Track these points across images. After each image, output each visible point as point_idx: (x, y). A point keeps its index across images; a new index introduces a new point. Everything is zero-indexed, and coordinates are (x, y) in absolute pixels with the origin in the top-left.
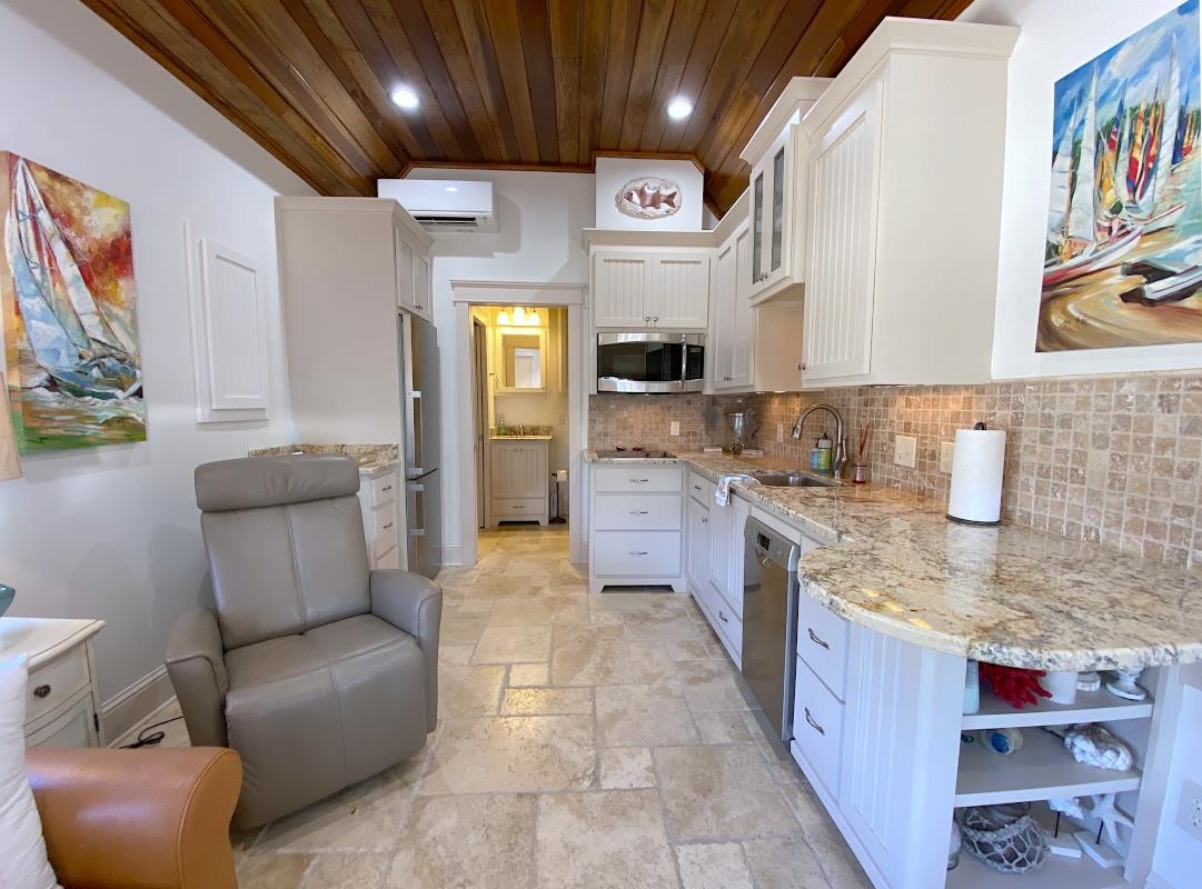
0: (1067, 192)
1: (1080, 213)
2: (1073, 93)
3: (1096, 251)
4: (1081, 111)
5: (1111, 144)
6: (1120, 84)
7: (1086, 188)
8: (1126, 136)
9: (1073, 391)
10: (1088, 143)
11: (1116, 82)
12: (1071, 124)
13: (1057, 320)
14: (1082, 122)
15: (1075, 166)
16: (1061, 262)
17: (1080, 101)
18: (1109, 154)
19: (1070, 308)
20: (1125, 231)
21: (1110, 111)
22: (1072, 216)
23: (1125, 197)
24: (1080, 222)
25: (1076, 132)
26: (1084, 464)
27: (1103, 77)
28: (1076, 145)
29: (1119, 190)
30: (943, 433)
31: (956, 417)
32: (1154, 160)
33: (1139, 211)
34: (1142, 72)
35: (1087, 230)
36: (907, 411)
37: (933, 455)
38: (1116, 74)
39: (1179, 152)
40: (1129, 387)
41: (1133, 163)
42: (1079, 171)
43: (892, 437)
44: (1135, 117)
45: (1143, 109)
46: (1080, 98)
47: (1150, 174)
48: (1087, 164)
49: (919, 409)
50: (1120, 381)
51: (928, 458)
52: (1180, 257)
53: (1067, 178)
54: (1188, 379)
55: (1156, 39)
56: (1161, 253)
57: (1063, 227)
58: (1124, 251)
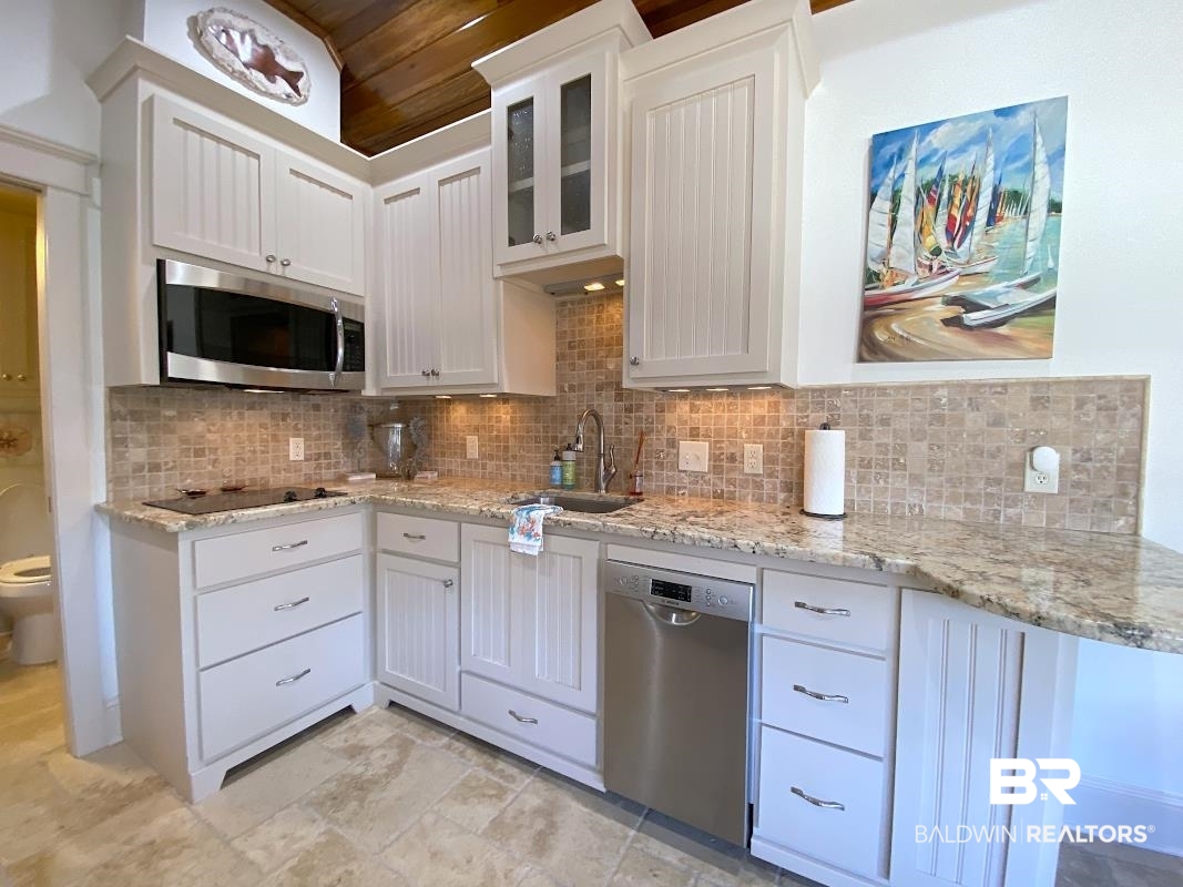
0: (887, 230)
1: (901, 250)
2: (893, 148)
3: (917, 283)
4: (901, 165)
5: (931, 200)
6: (940, 153)
7: (906, 231)
8: (945, 196)
9: (890, 395)
10: (908, 194)
11: (936, 151)
12: (891, 174)
14: (903, 175)
15: (895, 210)
16: (883, 287)
17: (900, 158)
18: (929, 208)
20: (943, 271)
21: (930, 173)
22: (893, 250)
23: (944, 243)
24: (900, 257)
25: (895, 182)
26: (904, 454)
27: (923, 144)
28: (896, 194)
29: (938, 236)
30: (744, 435)
31: (760, 420)
32: (972, 220)
33: (956, 256)
34: (962, 150)
35: (908, 264)
36: (693, 415)
37: (732, 458)
38: (936, 144)
39: (992, 218)
40: (942, 392)
41: (951, 218)
42: (900, 216)
43: (673, 444)
44: (953, 183)
45: (961, 178)
46: (901, 154)
47: (967, 230)
48: (906, 211)
49: (710, 414)
50: (934, 387)
51: (725, 461)
52: (993, 296)
53: (886, 219)
54: (992, 386)
55: (975, 128)
56: (975, 292)
57: (884, 259)
58: (944, 286)
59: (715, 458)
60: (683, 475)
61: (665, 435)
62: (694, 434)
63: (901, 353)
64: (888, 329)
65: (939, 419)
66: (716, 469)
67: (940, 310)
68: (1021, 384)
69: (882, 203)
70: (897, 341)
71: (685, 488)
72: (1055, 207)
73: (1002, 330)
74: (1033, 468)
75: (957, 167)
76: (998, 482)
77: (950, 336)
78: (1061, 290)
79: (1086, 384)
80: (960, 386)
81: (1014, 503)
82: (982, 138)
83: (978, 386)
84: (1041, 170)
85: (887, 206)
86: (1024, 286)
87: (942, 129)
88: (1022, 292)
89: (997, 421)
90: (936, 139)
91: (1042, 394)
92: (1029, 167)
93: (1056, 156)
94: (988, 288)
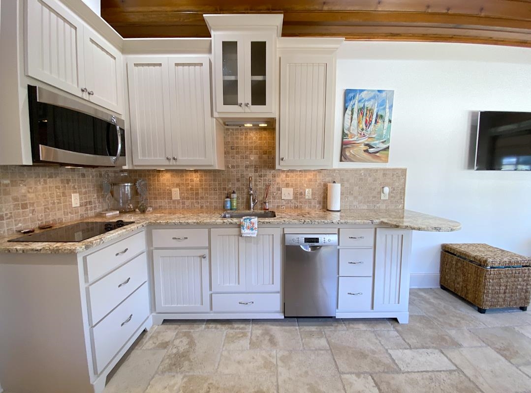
0: (350, 121)
1: (353, 128)
2: (351, 95)
3: (357, 138)
4: (354, 101)
5: (362, 113)
6: (364, 99)
7: (355, 122)
8: (365, 113)
9: (348, 172)
10: (356, 110)
12: (351, 103)
13: (347, 154)
14: (354, 104)
15: (352, 114)
16: (348, 139)
17: (354, 98)
18: (361, 116)
20: (364, 135)
21: (362, 106)
22: (352, 127)
23: (364, 127)
24: (353, 130)
25: (352, 106)
26: (352, 191)
27: (360, 95)
28: (352, 110)
29: (363, 125)
30: (305, 186)
31: (310, 180)
32: (371, 121)
33: (368, 132)
34: (369, 100)
35: (355, 132)
36: (287, 179)
37: (301, 194)
38: (363, 96)
39: (376, 122)
40: (362, 172)
41: (366, 120)
42: (353, 117)
43: (279, 189)
44: (367, 110)
45: (369, 108)
46: (354, 97)
47: (370, 124)
48: (355, 116)
49: (293, 178)
50: (360, 170)
51: (298, 195)
52: (375, 144)
53: (350, 117)
54: (374, 170)
55: (373, 94)
56: (372, 143)
57: (349, 130)
58: (364, 140)
59: (295, 194)
60: (283, 201)
61: (276, 186)
62: (287, 185)
63: (353, 159)
64: (350, 152)
65: (361, 179)
66: (295, 198)
67: (363, 147)
68: (381, 169)
69: (349, 112)
70: (352, 156)
71: (284, 206)
72: (390, 121)
73: (378, 154)
74: (383, 193)
75: (368, 105)
76: (375, 197)
77: (365, 155)
78: (390, 144)
79: (394, 170)
80: (366, 170)
81: (378, 203)
82: (374, 97)
83: (371, 170)
84: (387, 110)
85: (350, 113)
86: (383, 142)
87: (365, 92)
88: (382, 144)
89: (375, 180)
90: (363, 94)
91: (385, 172)
92: (385, 109)
93: (391, 107)
94: (375, 142)
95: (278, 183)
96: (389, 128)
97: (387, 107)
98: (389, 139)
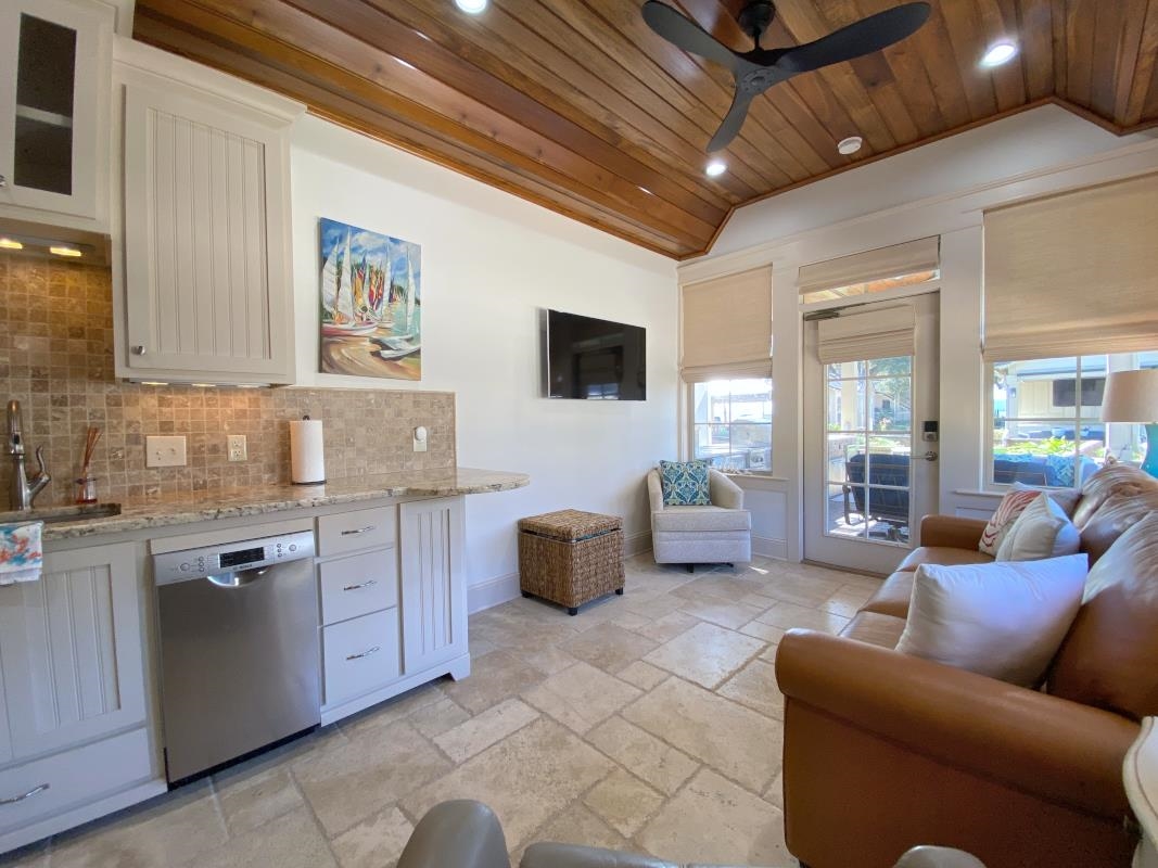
0: (335, 286)
1: (344, 302)
2: (334, 233)
3: (355, 326)
4: (342, 246)
5: (360, 276)
6: (363, 249)
7: (347, 290)
8: (367, 276)
9: (340, 397)
10: (346, 267)
11: (360, 247)
12: (335, 249)
13: (335, 356)
14: (342, 253)
15: (339, 273)
16: (335, 324)
17: (340, 241)
18: (359, 281)
19: (343, 351)
20: (369, 322)
21: (360, 260)
22: (340, 301)
23: (369, 306)
24: (344, 306)
25: (338, 257)
26: (353, 437)
27: (354, 239)
28: (339, 265)
29: (364, 300)
30: (226, 427)
31: (242, 414)
32: (382, 295)
33: (374, 314)
34: (374, 252)
35: (349, 312)
36: (165, 409)
37: (214, 449)
38: (361, 242)
39: (391, 299)
40: (371, 396)
41: (371, 291)
42: (342, 278)
43: (136, 439)
44: (371, 271)
45: (375, 269)
46: (341, 239)
47: (380, 301)
48: (346, 277)
50: (367, 393)
51: (205, 453)
52: (394, 342)
53: (334, 278)
54: (396, 394)
55: (380, 242)
56: (386, 339)
57: (334, 305)
58: (369, 331)
59: (196, 455)
60: (153, 472)
61: (123, 431)
62: (166, 428)
63: (349, 369)
64: (339, 352)
65: (371, 412)
66: (196, 461)
68: (408, 393)
69: (330, 266)
70: (345, 362)
71: (157, 485)
72: (418, 302)
73: (400, 363)
74: (417, 439)
75: (374, 261)
76: (402, 448)
77: (374, 361)
78: (422, 345)
79: (434, 395)
80: (379, 393)
81: (408, 458)
82: (383, 249)
83: (389, 393)
84: (411, 280)
85: (335, 270)
86: (408, 340)
87: (364, 234)
88: (407, 344)
89: (399, 414)
90: (361, 238)
91: (417, 398)
92: (406, 276)
93: (417, 275)
94: (392, 338)
95: (129, 424)
96: (417, 315)
97: (411, 273)
98: (418, 336)
